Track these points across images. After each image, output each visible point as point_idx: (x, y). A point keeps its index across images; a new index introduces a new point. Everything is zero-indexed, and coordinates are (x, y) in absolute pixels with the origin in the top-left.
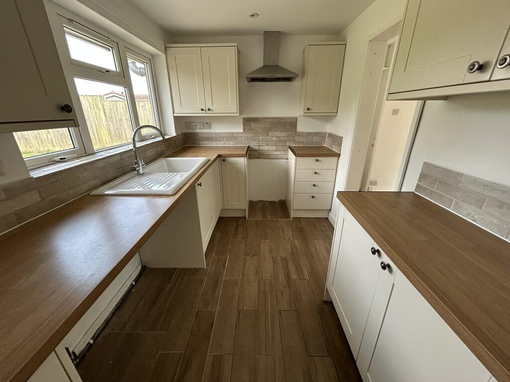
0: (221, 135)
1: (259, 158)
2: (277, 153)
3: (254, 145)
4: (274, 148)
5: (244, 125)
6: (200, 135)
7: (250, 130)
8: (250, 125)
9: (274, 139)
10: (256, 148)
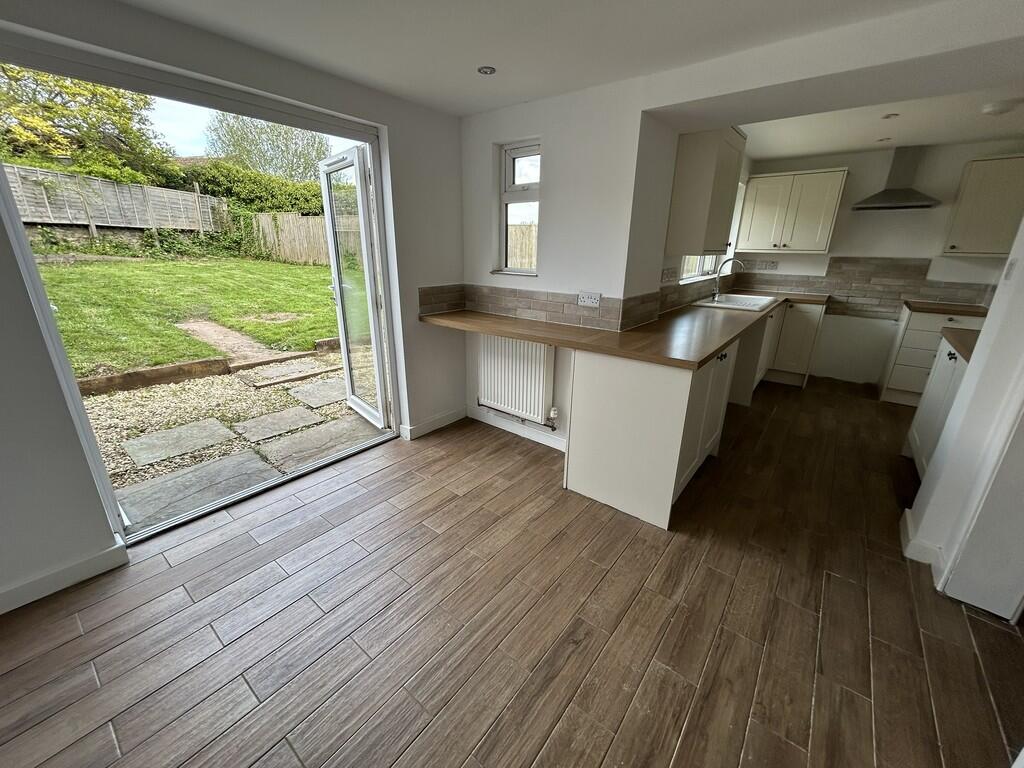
0: (790, 278)
1: (844, 314)
2: (879, 309)
3: (839, 295)
4: (875, 302)
5: (830, 266)
6: (758, 276)
7: (839, 273)
8: (840, 268)
9: (879, 288)
10: (844, 299)
